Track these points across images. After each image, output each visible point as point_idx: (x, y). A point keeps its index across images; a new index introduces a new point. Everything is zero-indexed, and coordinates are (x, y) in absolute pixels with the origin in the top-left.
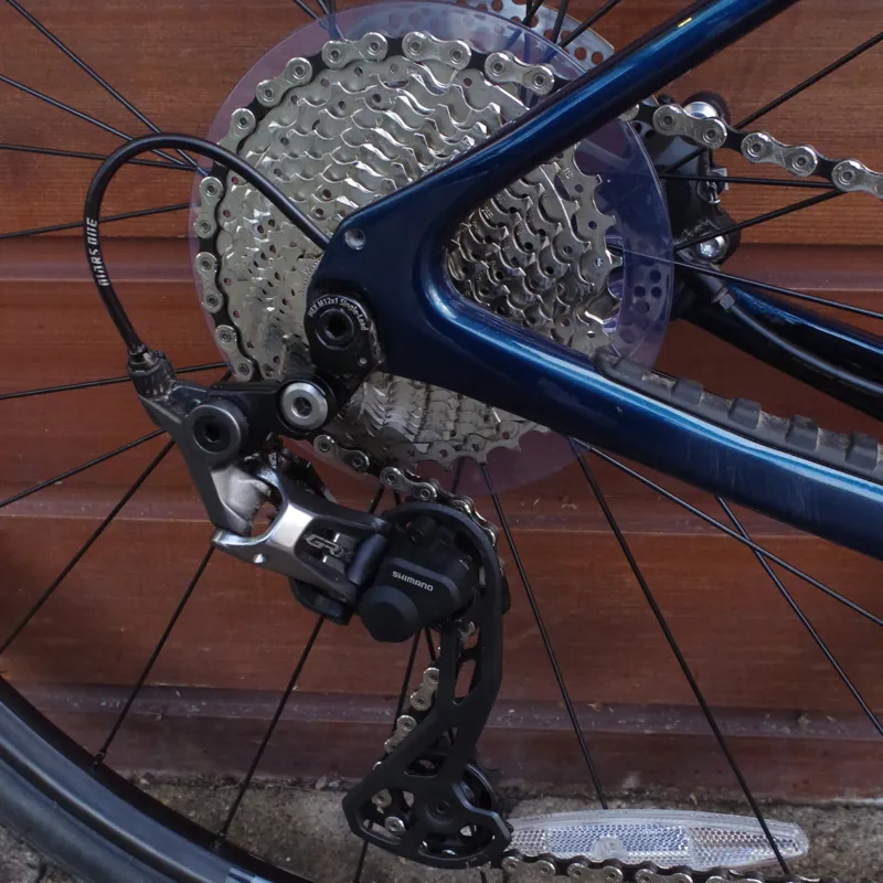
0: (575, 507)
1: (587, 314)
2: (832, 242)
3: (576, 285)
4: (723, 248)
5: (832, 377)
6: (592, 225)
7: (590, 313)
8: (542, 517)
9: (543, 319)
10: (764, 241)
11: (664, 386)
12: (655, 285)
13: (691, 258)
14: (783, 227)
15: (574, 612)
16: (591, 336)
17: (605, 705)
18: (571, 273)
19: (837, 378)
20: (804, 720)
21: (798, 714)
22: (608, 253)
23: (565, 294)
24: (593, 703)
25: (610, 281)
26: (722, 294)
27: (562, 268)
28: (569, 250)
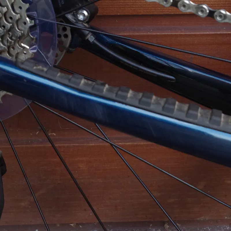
0: (55, 134)
1: (22, 45)
2: (151, 14)
3: (16, 33)
4: (87, 17)
5: (137, 69)
6: (20, 8)
7: (23, 44)
8: (40, 140)
9: (2, 47)
10: (122, 14)
11: (43, 71)
12: (65, 33)
13: (75, 21)
14: (129, 7)
15: (59, 182)
16: (25, 54)
17: (77, 224)
18: (12, 28)
19: (139, 69)
20: (167, 226)
21: (163, 223)
22: (28, 19)
23: (12, 37)
24: (72, 224)
25: (31, 31)
26: (89, 36)
27: (9, 25)
28: (11, 18)
